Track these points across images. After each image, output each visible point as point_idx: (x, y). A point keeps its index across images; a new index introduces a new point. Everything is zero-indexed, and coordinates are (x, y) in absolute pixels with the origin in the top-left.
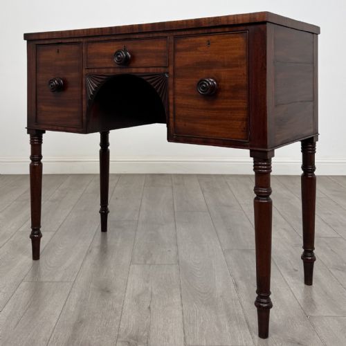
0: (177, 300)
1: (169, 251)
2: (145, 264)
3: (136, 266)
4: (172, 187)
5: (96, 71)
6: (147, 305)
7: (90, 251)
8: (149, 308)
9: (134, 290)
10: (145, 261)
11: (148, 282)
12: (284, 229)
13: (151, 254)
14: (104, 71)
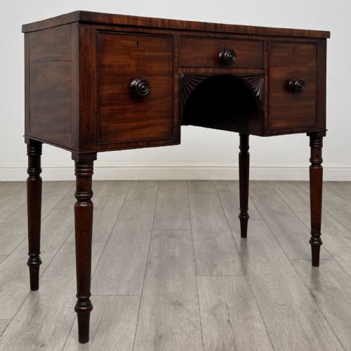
0: (255, 312)
1: (234, 261)
2: (212, 275)
3: (203, 277)
4: (218, 195)
5: (192, 71)
6: (225, 318)
7: (150, 263)
8: (228, 321)
9: (207, 303)
10: (211, 272)
11: (219, 294)
12: (347, 237)
13: (216, 265)
14: (202, 71)
